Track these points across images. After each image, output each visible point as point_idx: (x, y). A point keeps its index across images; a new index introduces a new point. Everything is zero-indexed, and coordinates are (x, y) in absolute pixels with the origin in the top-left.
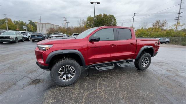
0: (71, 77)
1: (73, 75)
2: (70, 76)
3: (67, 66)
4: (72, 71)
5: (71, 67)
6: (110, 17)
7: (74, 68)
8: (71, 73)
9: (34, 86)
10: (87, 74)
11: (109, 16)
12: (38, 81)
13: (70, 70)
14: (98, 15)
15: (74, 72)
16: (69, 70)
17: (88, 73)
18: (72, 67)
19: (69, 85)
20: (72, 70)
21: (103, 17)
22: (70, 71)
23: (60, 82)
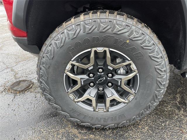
0: (114, 102)
1: (123, 94)
2: (111, 94)
3: (100, 50)
4: (122, 78)
5: (118, 60)
7: (133, 67)
8: (116, 86)
9: (11, 96)
10: (178, 96)
12: (24, 85)
13: (115, 72)
15: (131, 83)
16: (110, 72)
17: (181, 93)
18: (124, 60)
19: (104, 129)
20: (122, 71)
22: (116, 77)
23: (74, 111)
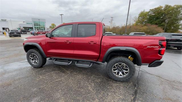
6: (177, 9)
11: (176, 7)
14: (155, 9)
21: (165, 10)
